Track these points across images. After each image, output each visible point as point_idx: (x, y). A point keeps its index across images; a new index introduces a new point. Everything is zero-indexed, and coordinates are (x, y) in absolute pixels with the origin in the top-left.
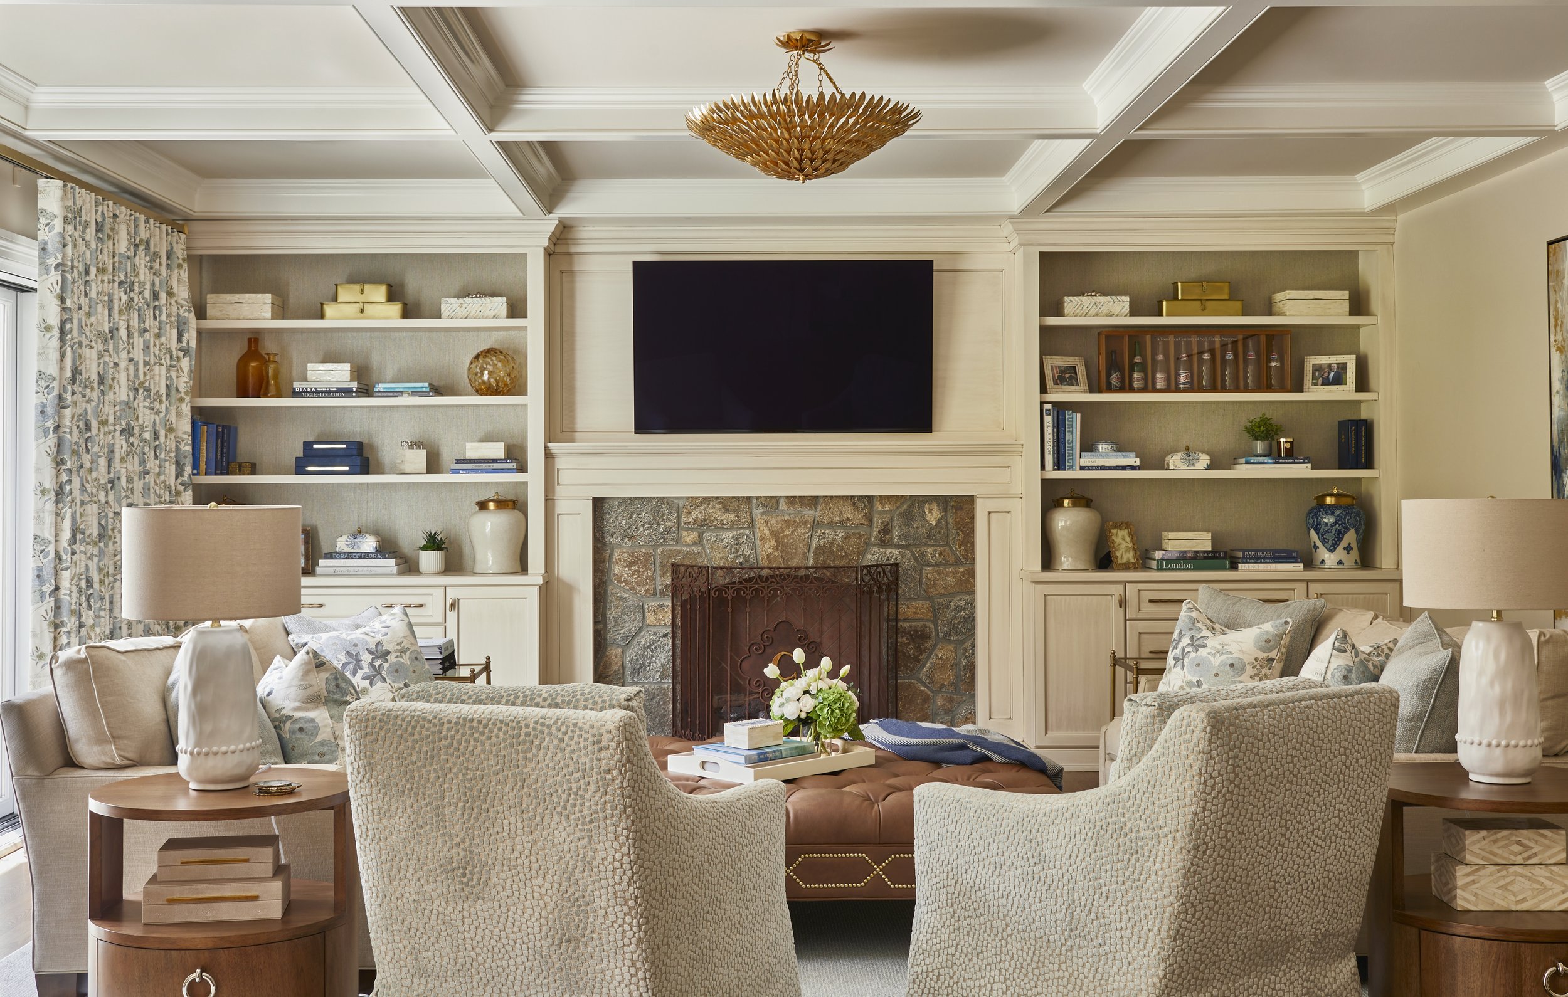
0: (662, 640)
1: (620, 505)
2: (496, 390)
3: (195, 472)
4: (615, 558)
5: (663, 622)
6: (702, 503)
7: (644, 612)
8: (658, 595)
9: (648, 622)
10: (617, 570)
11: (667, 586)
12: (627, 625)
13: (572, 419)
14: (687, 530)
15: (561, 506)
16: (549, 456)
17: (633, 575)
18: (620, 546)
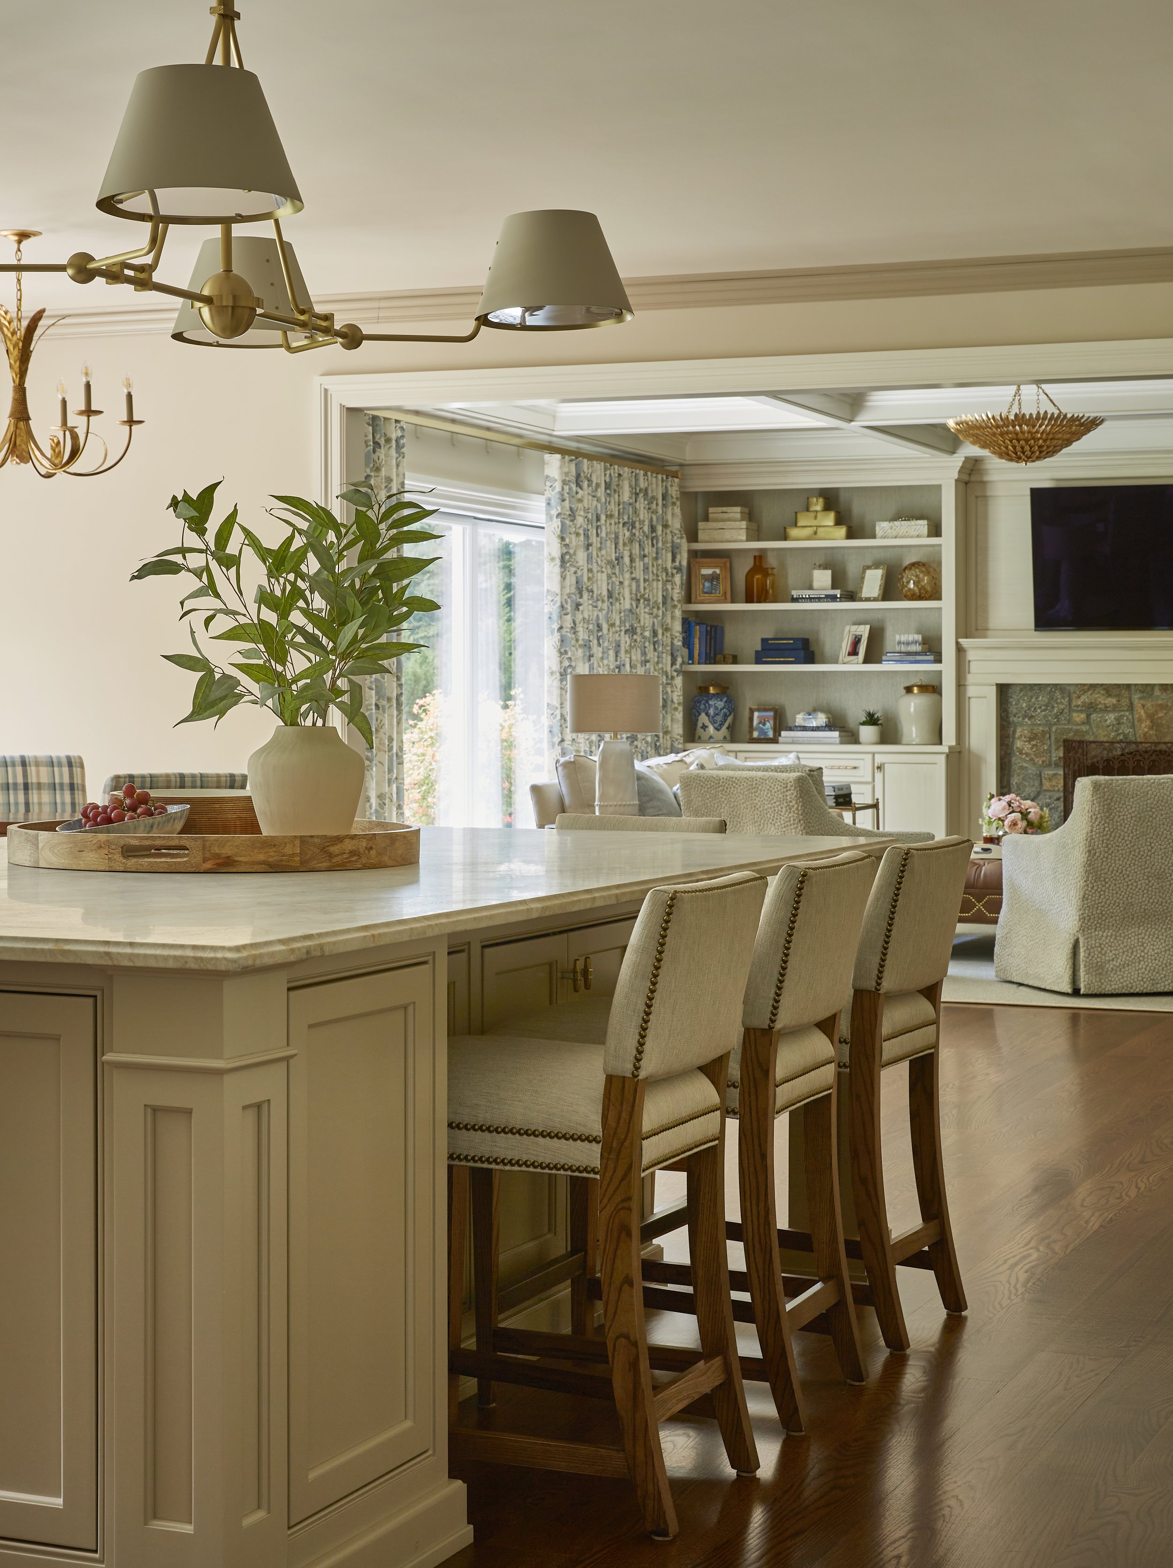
0: (1056, 803)
1: (1021, 690)
2: (920, 596)
3: (690, 662)
4: (1018, 734)
5: (1056, 788)
6: (1089, 689)
7: (1041, 780)
8: (1053, 766)
9: (1045, 788)
10: (1019, 744)
11: (1060, 758)
12: (1027, 789)
13: (986, 619)
14: (1077, 711)
15: (971, 691)
16: (960, 650)
17: (1032, 748)
18: (1022, 725)
